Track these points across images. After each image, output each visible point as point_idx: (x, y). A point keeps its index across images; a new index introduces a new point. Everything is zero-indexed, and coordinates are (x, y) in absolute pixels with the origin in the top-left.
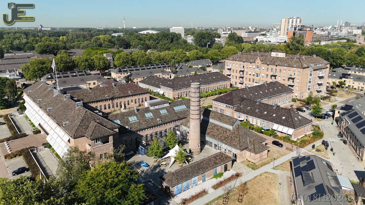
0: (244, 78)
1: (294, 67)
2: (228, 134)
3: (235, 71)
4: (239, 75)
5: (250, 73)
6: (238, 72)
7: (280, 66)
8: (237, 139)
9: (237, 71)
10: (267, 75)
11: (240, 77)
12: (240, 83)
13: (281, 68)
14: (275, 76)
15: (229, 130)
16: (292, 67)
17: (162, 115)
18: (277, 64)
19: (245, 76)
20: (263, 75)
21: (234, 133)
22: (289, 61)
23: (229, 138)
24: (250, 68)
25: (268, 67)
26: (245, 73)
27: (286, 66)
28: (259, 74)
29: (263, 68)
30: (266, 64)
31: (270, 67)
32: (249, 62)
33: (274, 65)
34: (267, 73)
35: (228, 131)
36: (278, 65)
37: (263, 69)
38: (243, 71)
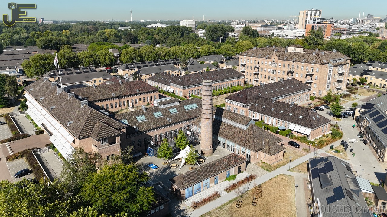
0: (259, 75)
1: (313, 63)
2: (242, 135)
3: (249, 68)
4: (253, 72)
5: (265, 69)
6: (253, 68)
7: (298, 62)
8: (251, 140)
9: (251, 67)
10: (284, 72)
11: (255, 74)
12: (255, 80)
13: (299, 64)
14: (292, 73)
15: (243, 130)
16: (311, 63)
17: (172, 114)
18: (294, 60)
19: (260, 72)
20: (279, 71)
21: (248, 133)
22: (307, 56)
23: (243, 139)
24: (266, 64)
25: (284, 63)
26: (260, 69)
27: (304, 62)
28: (275, 71)
29: (280, 64)
30: (283, 60)
31: (287, 63)
32: (265, 58)
33: (291, 61)
34: (284, 69)
35: (242, 132)
36: (296, 61)
37: (279, 66)
38: (258, 68)
